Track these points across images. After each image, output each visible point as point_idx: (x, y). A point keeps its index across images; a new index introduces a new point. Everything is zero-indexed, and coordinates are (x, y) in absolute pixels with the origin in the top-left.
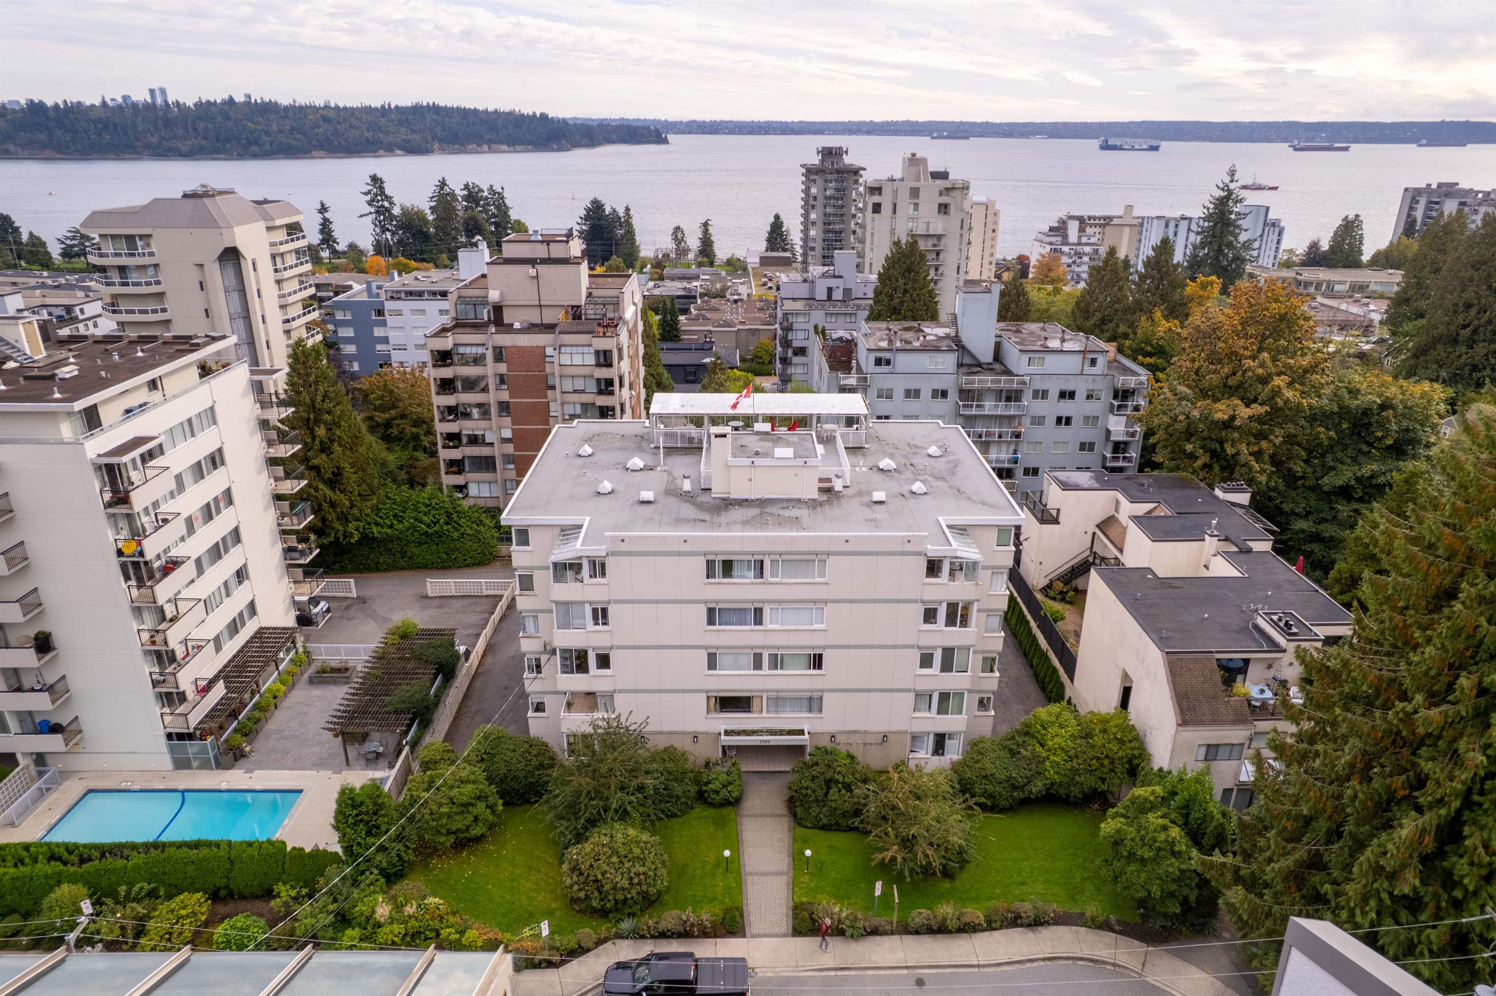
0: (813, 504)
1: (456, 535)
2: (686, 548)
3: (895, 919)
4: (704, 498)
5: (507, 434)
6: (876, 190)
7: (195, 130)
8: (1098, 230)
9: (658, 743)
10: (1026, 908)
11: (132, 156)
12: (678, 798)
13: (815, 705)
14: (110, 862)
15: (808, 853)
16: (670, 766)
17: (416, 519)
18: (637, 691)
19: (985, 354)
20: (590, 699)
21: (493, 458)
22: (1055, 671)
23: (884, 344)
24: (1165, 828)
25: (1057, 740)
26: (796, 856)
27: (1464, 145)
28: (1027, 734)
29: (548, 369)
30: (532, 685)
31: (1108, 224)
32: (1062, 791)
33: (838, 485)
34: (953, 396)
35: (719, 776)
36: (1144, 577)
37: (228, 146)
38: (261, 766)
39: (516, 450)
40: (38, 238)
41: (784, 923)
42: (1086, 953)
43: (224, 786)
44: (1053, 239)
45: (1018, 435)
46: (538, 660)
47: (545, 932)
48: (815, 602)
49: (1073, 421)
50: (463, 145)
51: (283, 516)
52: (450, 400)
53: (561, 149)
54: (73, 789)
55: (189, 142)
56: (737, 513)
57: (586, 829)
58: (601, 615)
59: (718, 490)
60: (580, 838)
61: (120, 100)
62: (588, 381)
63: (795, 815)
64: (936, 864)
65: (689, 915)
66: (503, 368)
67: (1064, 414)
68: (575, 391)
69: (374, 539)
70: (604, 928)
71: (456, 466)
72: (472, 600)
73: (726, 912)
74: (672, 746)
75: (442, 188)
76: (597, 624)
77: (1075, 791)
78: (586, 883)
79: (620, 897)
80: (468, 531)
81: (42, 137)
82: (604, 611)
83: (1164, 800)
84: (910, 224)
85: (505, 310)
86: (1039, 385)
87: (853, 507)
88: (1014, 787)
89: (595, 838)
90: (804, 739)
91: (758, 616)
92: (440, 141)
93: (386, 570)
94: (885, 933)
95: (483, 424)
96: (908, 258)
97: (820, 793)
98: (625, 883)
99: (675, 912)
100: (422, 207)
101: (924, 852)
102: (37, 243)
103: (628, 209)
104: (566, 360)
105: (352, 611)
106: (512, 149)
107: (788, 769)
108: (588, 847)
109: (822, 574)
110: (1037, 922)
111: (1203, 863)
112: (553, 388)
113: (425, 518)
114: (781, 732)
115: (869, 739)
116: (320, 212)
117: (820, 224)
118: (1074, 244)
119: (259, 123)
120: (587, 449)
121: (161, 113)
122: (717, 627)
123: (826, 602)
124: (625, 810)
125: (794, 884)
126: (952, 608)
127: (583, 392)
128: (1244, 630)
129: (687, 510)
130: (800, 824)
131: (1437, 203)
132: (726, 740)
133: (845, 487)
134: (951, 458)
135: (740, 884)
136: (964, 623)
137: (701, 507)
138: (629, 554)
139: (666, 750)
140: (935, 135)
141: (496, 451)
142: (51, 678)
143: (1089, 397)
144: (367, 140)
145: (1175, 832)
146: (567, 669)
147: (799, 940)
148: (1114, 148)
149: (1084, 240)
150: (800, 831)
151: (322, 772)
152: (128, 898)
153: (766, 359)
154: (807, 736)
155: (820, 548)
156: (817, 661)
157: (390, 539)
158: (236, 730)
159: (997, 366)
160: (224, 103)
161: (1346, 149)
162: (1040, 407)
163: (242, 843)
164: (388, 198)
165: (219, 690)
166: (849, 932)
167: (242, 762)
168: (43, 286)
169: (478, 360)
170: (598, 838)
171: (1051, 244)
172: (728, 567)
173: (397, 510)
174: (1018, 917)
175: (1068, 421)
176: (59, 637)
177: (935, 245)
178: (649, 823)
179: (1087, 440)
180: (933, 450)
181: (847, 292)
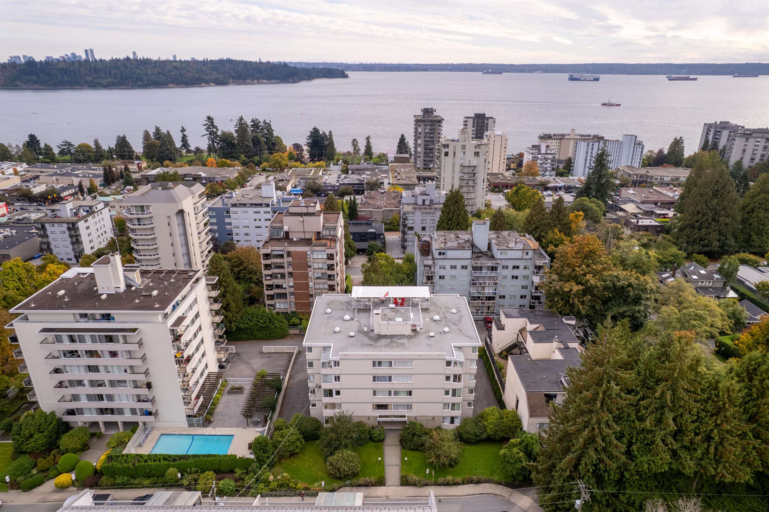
0: (409, 337)
1: (273, 327)
2: (366, 357)
3: (433, 480)
4: (371, 334)
5: (291, 284)
6: (446, 146)
7: (110, 73)
8: (558, 141)
9: (355, 420)
10: (475, 478)
11: (79, 87)
12: (363, 439)
13: (409, 407)
14: (183, 461)
15: (406, 459)
16: (361, 429)
17: (257, 321)
18: (349, 403)
19: (484, 248)
20: (333, 406)
21: (286, 294)
22: (499, 388)
23: (442, 246)
24: (518, 453)
25: (492, 420)
26: (402, 460)
27: (757, 76)
28: (482, 417)
29: (308, 260)
30: (311, 397)
31: (562, 138)
32: (493, 437)
33: (418, 329)
34: (470, 268)
35: (376, 433)
36: (527, 359)
37: (126, 82)
38: (217, 426)
39: (295, 290)
40: (49, 146)
41: (398, 482)
42: (493, 491)
43: (207, 433)
44: (534, 151)
45: (496, 284)
46: (314, 390)
47: (323, 485)
48: (409, 374)
49: (519, 278)
50: (244, 80)
51: (215, 329)
52: (269, 272)
53: (294, 82)
54: (155, 434)
55: (107, 80)
56: (383, 342)
57: (334, 451)
58: (337, 378)
59: (376, 332)
60: (332, 454)
61: (70, 55)
62: (324, 264)
63: (402, 445)
64: (447, 463)
65: (368, 479)
66: (290, 259)
67: (515, 275)
68: (319, 269)
69: (241, 329)
70: (341, 484)
71: (271, 297)
72: (281, 355)
73: (379, 478)
74: (361, 421)
75: (241, 121)
76: (336, 381)
77: (497, 437)
78: (335, 469)
79: (346, 473)
80: (278, 325)
81: (34, 78)
82: (339, 377)
83: (520, 443)
84: (462, 161)
85: (290, 233)
86: (505, 263)
87: (422, 338)
88: (477, 436)
89: (337, 454)
90: (406, 419)
91: (390, 379)
92: (233, 78)
93: (245, 340)
94: (430, 485)
95: (282, 281)
96: (456, 197)
97: (411, 438)
98: (347, 469)
99: (363, 478)
100: (231, 131)
101: (444, 460)
102: (48, 149)
103: (330, 132)
104: (315, 256)
105: (235, 359)
106: (269, 82)
107: (401, 428)
108: (335, 457)
109: (411, 366)
110: (478, 482)
111: (526, 464)
112: (310, 267)
113: (261, 321)
114: (398, 416)
115: (428, 418)
116: (182, 131)
117: (422, 146)
118: (544, 154)
119: (142, 70)
120: (329, 311)
121: (93, 65)
122: (376, 382)
123: (413, 374)
124: (347, 445)
125: (402, 469)
126: (455, 376)
127: (322, 269)
128: (556, 383)
129: (366, 340)
130: (404, 448)
131: (719, 132)
132: (379, 419)
133: (421, 329)
134: (460, 314)
135: (383, 470)
136: (459, 381)
137: (370, 338)
138: (348, 359)
139: (359, 422)
140: (485, 72)
141: (287, 291)
142: (150, 397)
143: (525, 268)
144: (196, 78)
145: (521, 454)
146: (326, 396)
147: (402, 487)
148: (576, 79)
149: (549, 152)
150: (404, 451)
151: (239, 429)
152: (191, 473)
153: (396, 224)
154: (406, 418)
155: (410, 358)
156: (410, 393)
157: (247, 329)
158: (207, 413)
159: (489, 253)
160: (124, 60)
161: (695, 79)
162: (505, 272)
163: (223, 455)
164: (215, 127)
165: (201, 399)
166: (418, 485)
167: (211, 424)
168: (56, 174)
169: (282, 256)
170: (338, 455)
171: (532, 154)
172: (380, 363)
173: (250, 317)
174: (472, 480)
175: (517, 278)
176: (154, 384)
177: (473, 170)
178: (354, 449)
179: (525, 285)
180: (454, 311)
181: (431, 201)
